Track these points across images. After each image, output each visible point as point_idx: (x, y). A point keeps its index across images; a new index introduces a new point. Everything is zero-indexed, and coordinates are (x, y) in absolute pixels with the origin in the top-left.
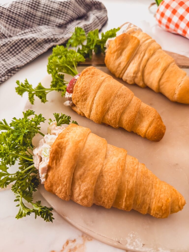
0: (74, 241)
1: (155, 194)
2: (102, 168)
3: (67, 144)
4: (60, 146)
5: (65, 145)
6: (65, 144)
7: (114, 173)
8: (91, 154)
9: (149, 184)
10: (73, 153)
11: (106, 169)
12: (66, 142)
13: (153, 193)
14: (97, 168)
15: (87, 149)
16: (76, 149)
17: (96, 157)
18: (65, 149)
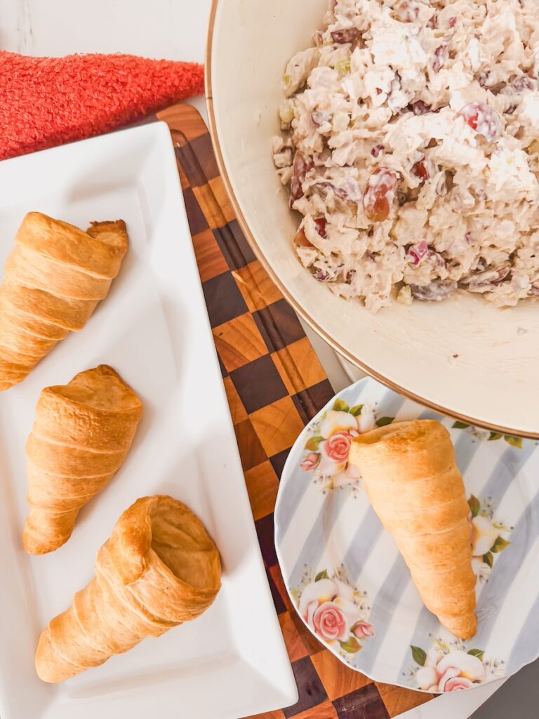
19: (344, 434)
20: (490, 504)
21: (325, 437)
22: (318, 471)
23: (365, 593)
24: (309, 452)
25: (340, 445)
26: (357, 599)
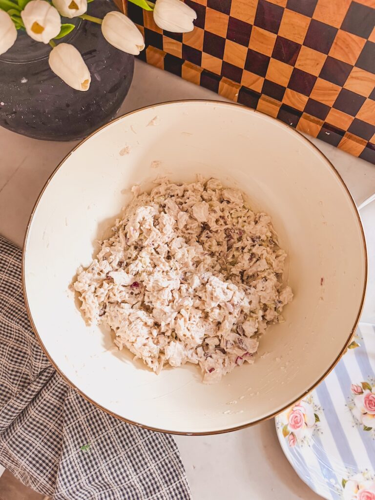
19: (293, 413)
20: (371, 378)
21: (287, 424)
22: (298, 440)
23: (367, 470)
24: (287, 436)
25: (295, 420)
26: (366, 476)
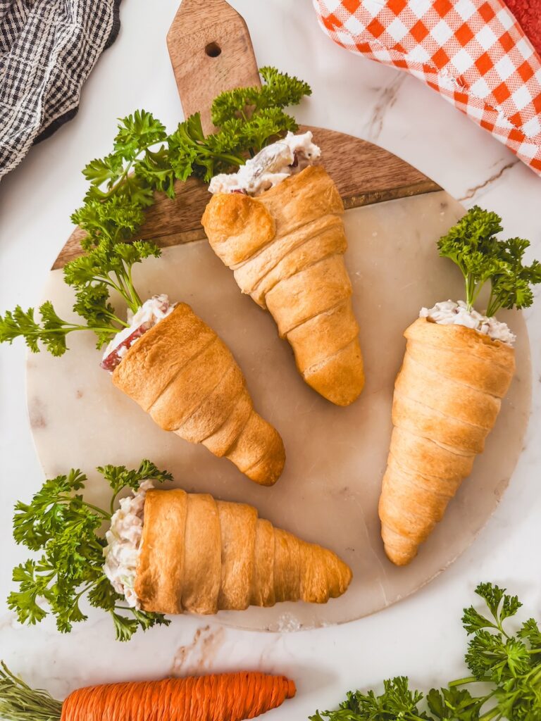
0: (208, 628)
1: (304, 588)
2: (221, 587)
3: (157, 577)
4: (147, 583)
5: (154, 580)
6: (154, 577)
7: (240, 589)
8: (199, 575)
9: (294, 578)
10: (172, 590)
11: (226, 586)
12: (155, 575)
13: (301, 587)
14: (213, 591)
15: (191, 571)
16: (173, 584)
17: (208, 575)
18: (157, 584)
